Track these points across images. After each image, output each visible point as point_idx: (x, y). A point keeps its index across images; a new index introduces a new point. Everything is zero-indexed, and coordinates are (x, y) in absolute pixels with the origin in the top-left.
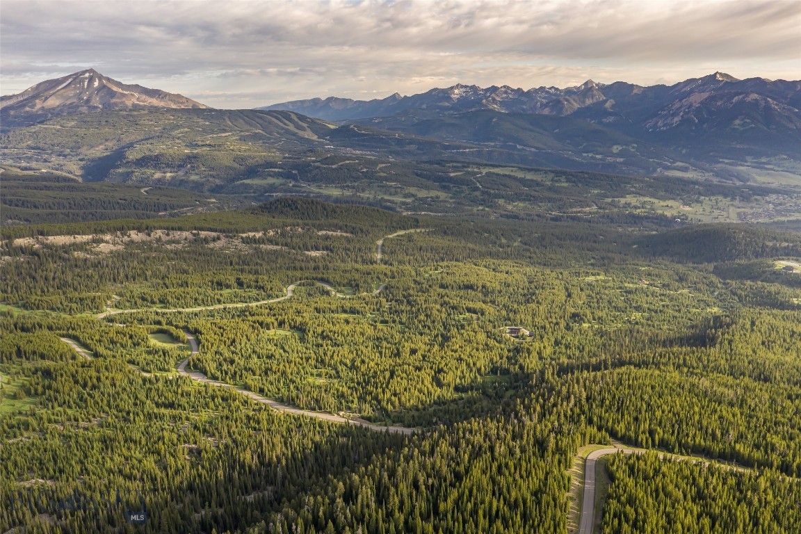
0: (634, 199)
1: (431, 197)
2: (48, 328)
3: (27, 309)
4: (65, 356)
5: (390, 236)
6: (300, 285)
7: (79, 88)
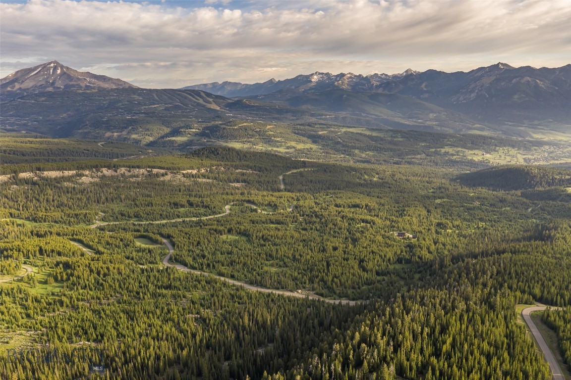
0: (450, 149)
1: (307, 149)
2: (57, 234)
3: (36, 222)
4: (77, 253)
5: (288, 173)
6: (233, 205)
7: (46, 75)
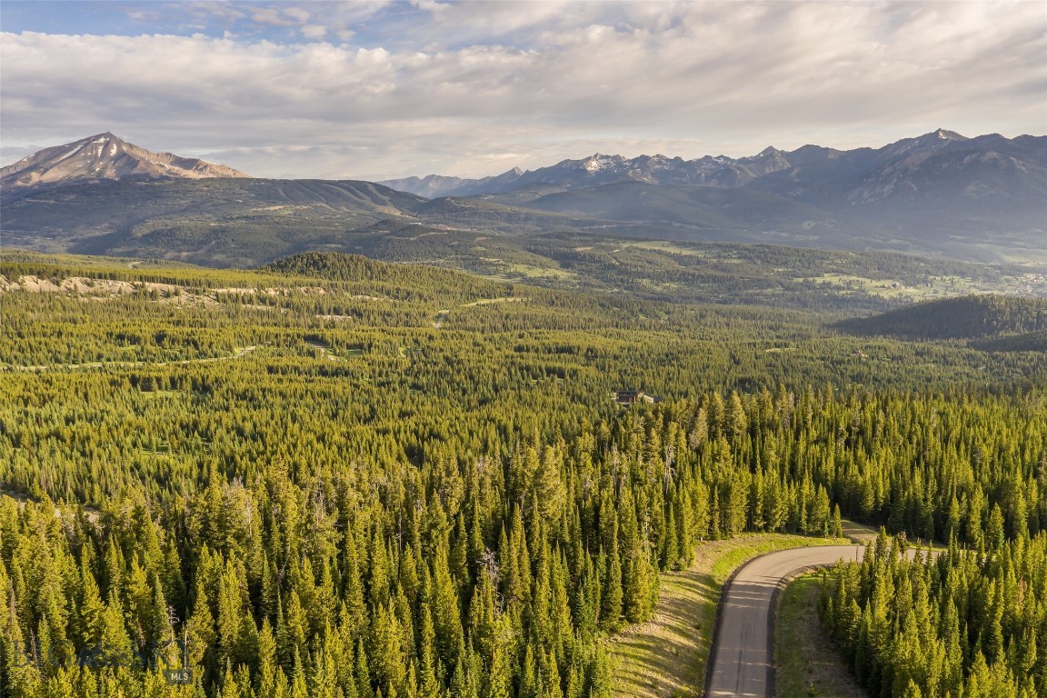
0: (835, 278)
5: (467, 305)
7: (90, 157)
